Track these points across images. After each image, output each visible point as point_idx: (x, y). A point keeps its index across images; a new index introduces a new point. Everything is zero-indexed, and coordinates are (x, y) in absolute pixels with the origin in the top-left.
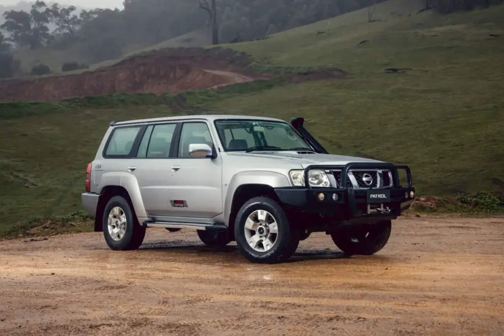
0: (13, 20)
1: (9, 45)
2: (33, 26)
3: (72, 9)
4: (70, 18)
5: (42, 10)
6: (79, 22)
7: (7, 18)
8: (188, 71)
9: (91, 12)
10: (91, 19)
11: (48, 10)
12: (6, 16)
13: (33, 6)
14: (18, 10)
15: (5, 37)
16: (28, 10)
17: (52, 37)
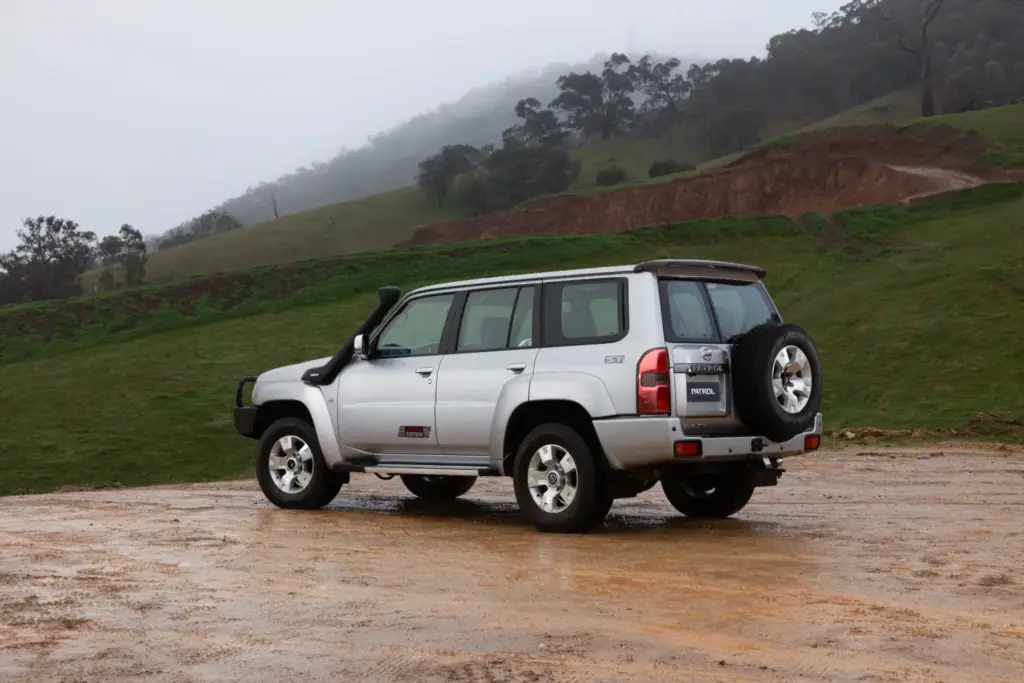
0: (572, 91)
1: (567, 134)
2: (606, 99)
3: (674, 63)
4: (670, 81)
5: (621, 69)
6: (686, 86)
7: (563, 88)
8: (862, 170)
9: (709, 67)
10: (707, 80)
11: (632, 68)
12: (561, 84)
13: (607, 64)
14: (582, 72)
15: (559, 122)
16: (598, 71)
17: (639, 117)
